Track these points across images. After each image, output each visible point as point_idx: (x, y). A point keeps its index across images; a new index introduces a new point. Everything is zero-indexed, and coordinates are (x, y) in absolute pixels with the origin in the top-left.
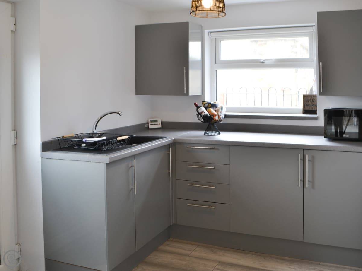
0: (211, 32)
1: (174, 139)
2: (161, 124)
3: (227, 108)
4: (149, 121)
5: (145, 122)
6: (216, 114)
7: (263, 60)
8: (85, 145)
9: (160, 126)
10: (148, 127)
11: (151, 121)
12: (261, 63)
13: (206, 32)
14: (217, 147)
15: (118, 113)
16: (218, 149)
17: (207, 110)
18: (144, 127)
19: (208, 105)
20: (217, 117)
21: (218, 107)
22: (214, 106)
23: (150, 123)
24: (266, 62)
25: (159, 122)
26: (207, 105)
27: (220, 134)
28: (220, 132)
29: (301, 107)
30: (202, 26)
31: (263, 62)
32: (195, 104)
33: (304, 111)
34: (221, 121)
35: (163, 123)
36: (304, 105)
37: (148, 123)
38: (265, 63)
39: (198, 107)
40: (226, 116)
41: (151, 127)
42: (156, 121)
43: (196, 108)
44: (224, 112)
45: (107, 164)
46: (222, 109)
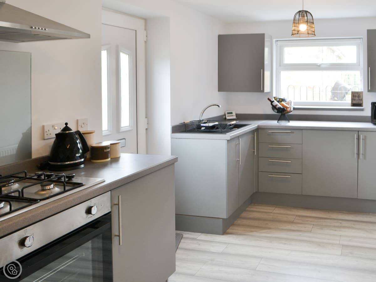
0: (277, 41)
1: (258, 126)
2: (235, 115)
3: (294, 103)
4: (226, 113)
5: (223, 114)
6: (288, 106)
7: (320, 64)
8: (204, 128)
9: (235, 117)
10: (226, 118)
11: (227, 113)
12: (318, 67)
13: (274, 40)
14: (293, 131)
15: (218, 105)
16: (293, 133)
17: (280, 103)
18: (223, 118)
19: (280, 100)
20: (289, 108)
21: (287, 101)
22: (283, 100)
23: (227, 115)
24: (323, 66)
25: (234, 114)
26: (278, 100)
27: (289, 122)
28: (290, 121)
29: (350, 102)
30: (271, 36)
31: (320, 66)
32: (269, 99)
33: (352, 105)
34: (291, 112)
35: (237, 115)
36: (352, 100)
37: (225, 115)
38: (320, 67)
39: (272, 102)
40: (294, 109)
41: (228, 118)
42: (231, 113)
43: (270, 103)
44: (293, 106)
45: (228, 141)
46: (291, 102)
